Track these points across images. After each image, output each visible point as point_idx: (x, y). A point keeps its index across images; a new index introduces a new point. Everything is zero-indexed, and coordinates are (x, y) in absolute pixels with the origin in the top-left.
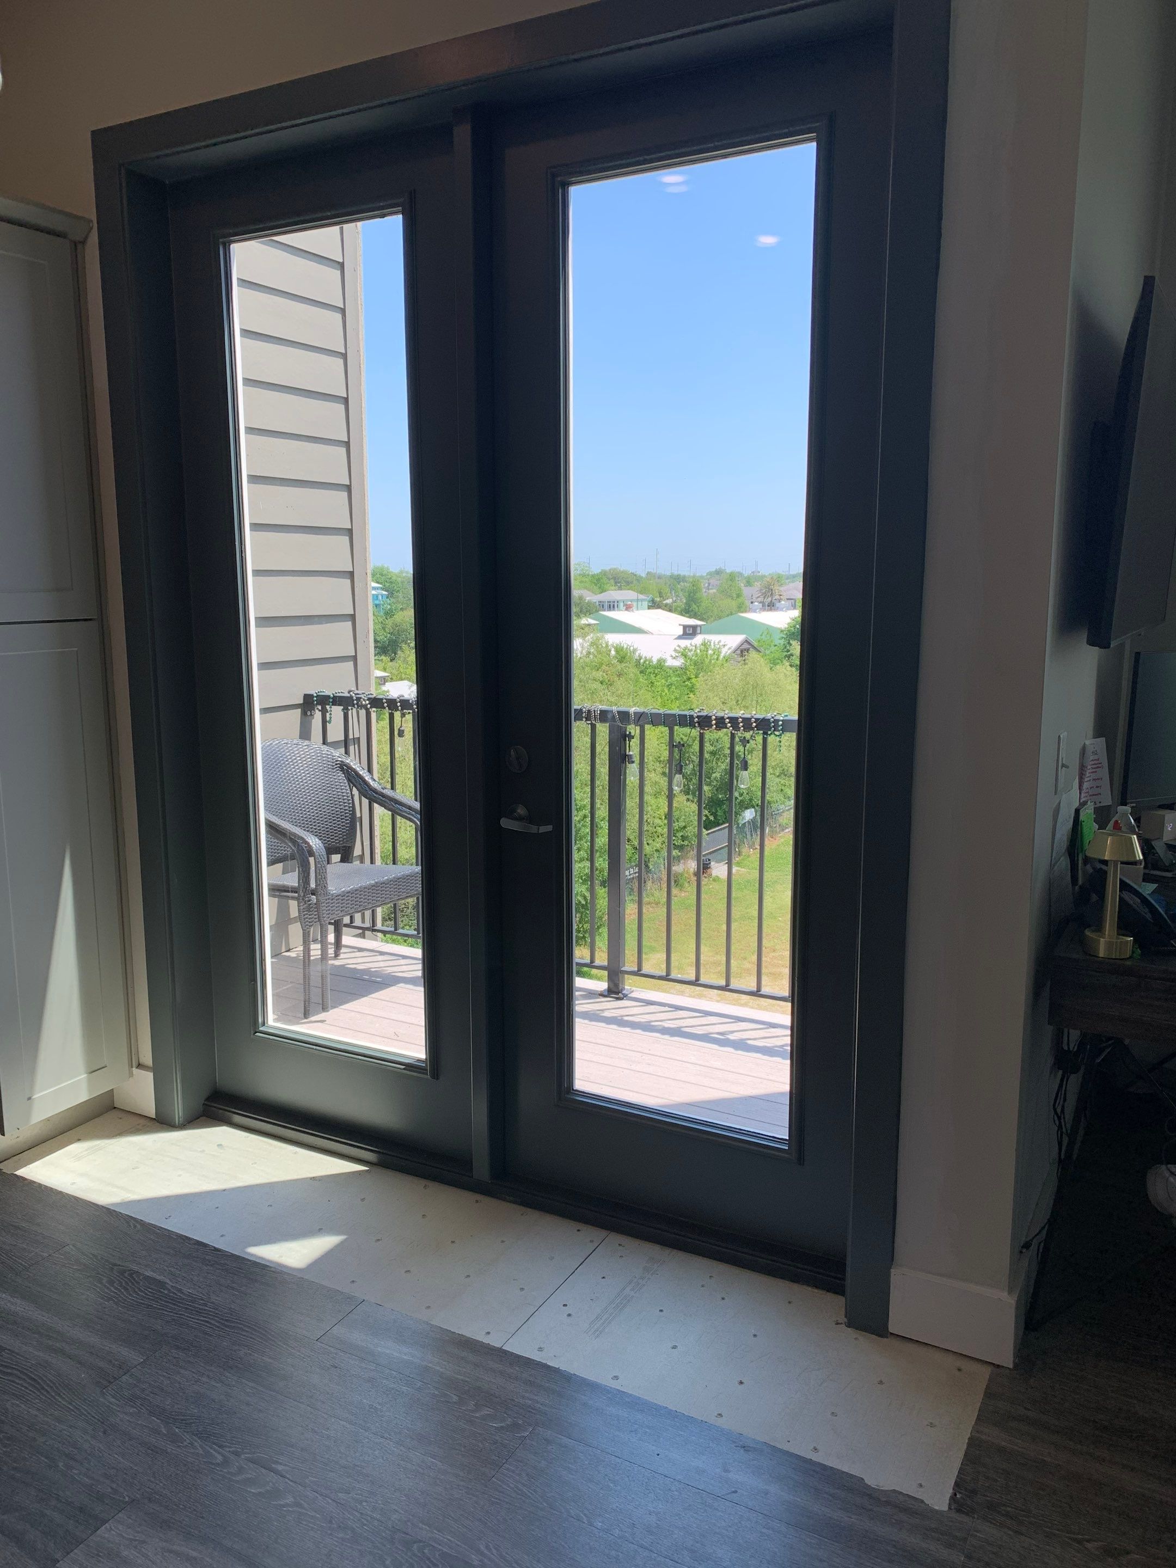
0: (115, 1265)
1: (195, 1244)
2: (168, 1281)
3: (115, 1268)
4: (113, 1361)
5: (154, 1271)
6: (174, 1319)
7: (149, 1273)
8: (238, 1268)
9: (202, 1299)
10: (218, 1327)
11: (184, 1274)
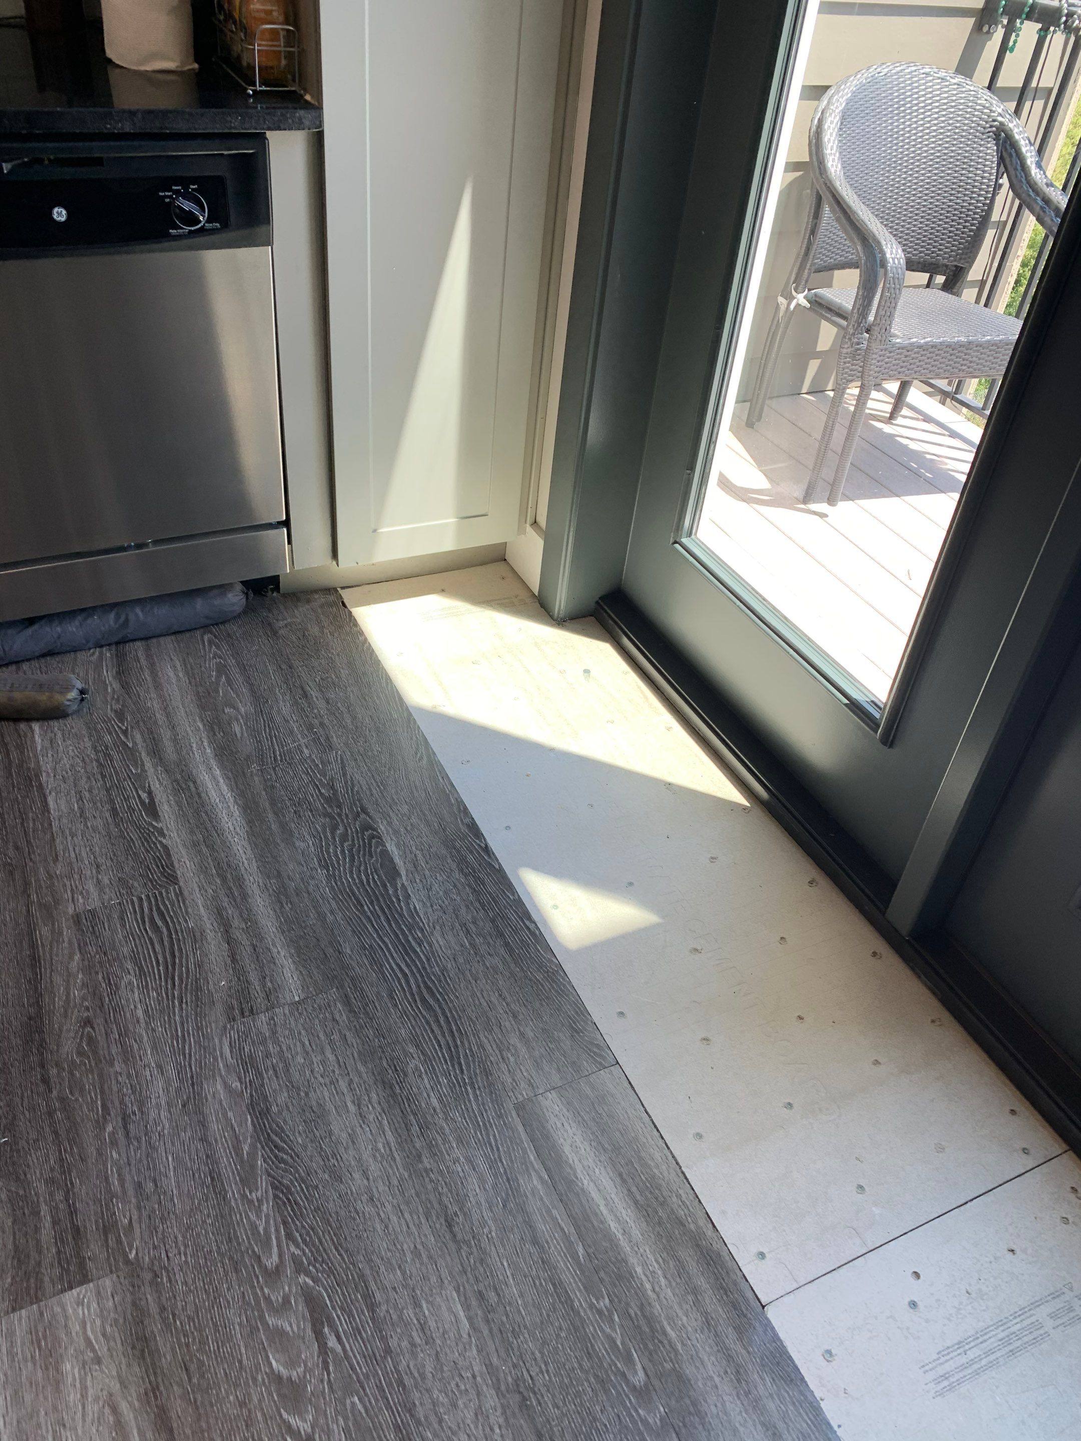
0: (364, 810)
1: (468, 826)
2: (403, 873)
3: (363, 816)
4: (268, 979)
5: (398, 846)
6: (371, 946)
7: (391, 847)
8: (493, 899)
9: (422, 931)
10: (412, 995)
11: (427, 872)
